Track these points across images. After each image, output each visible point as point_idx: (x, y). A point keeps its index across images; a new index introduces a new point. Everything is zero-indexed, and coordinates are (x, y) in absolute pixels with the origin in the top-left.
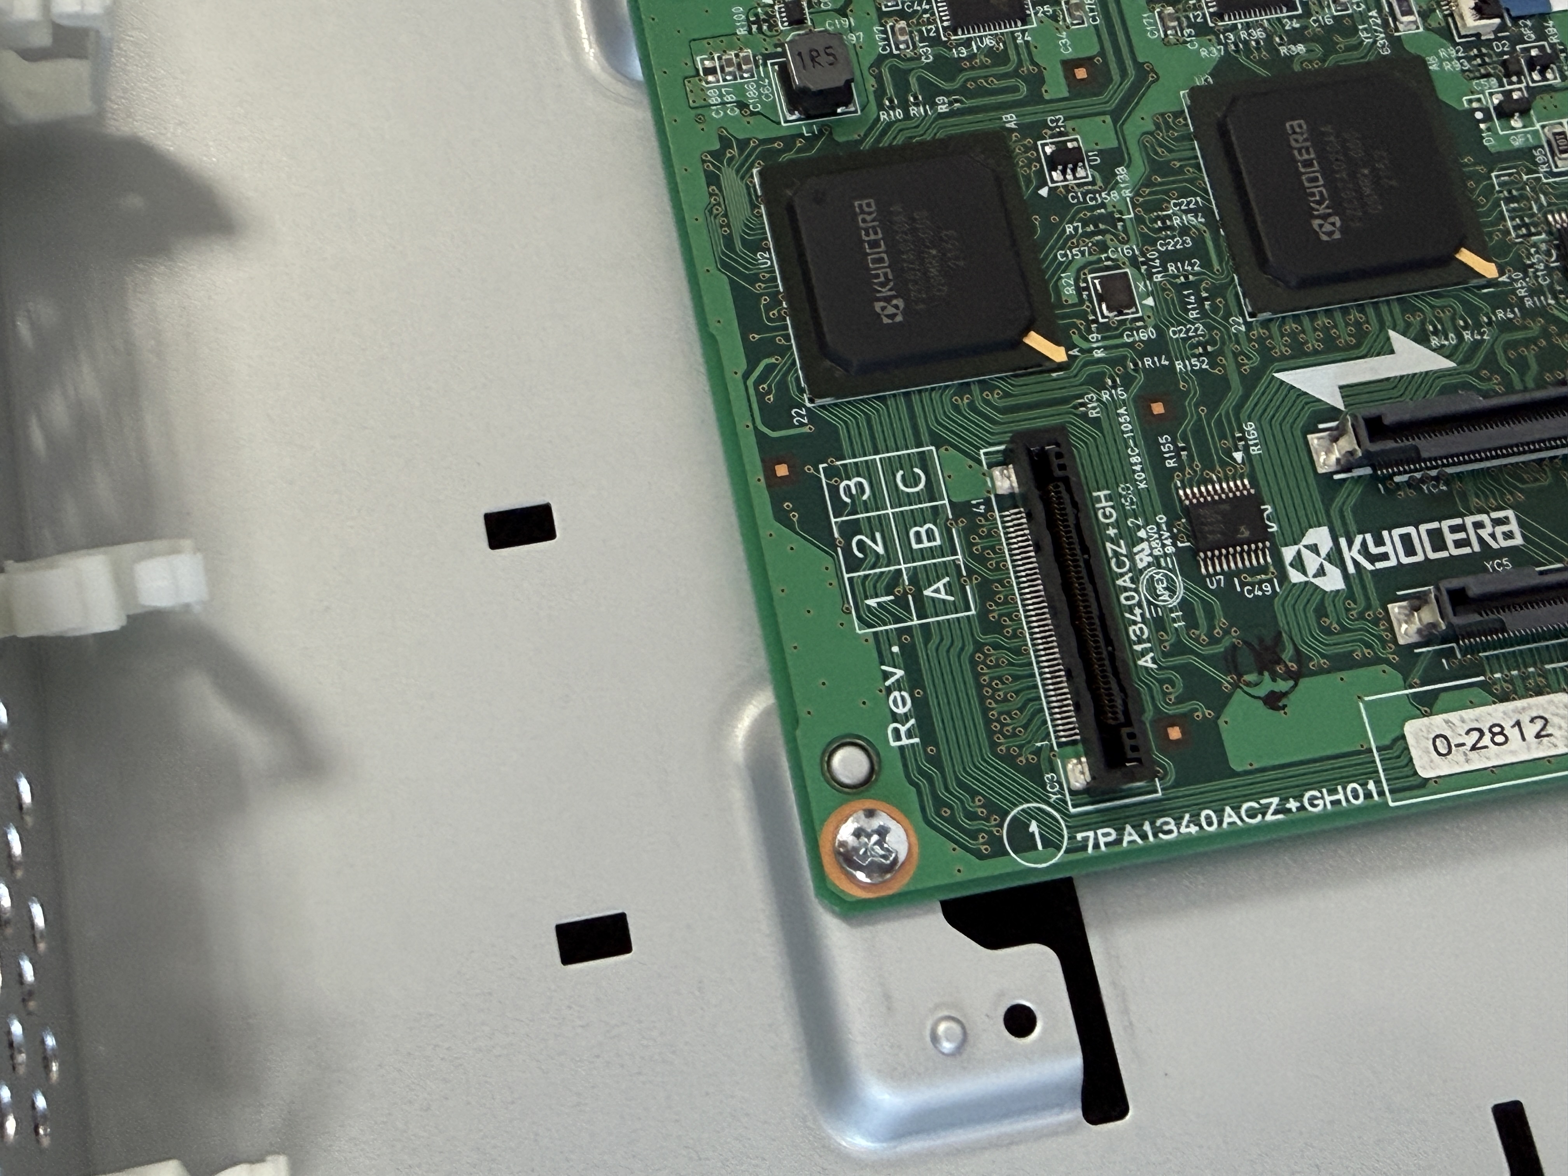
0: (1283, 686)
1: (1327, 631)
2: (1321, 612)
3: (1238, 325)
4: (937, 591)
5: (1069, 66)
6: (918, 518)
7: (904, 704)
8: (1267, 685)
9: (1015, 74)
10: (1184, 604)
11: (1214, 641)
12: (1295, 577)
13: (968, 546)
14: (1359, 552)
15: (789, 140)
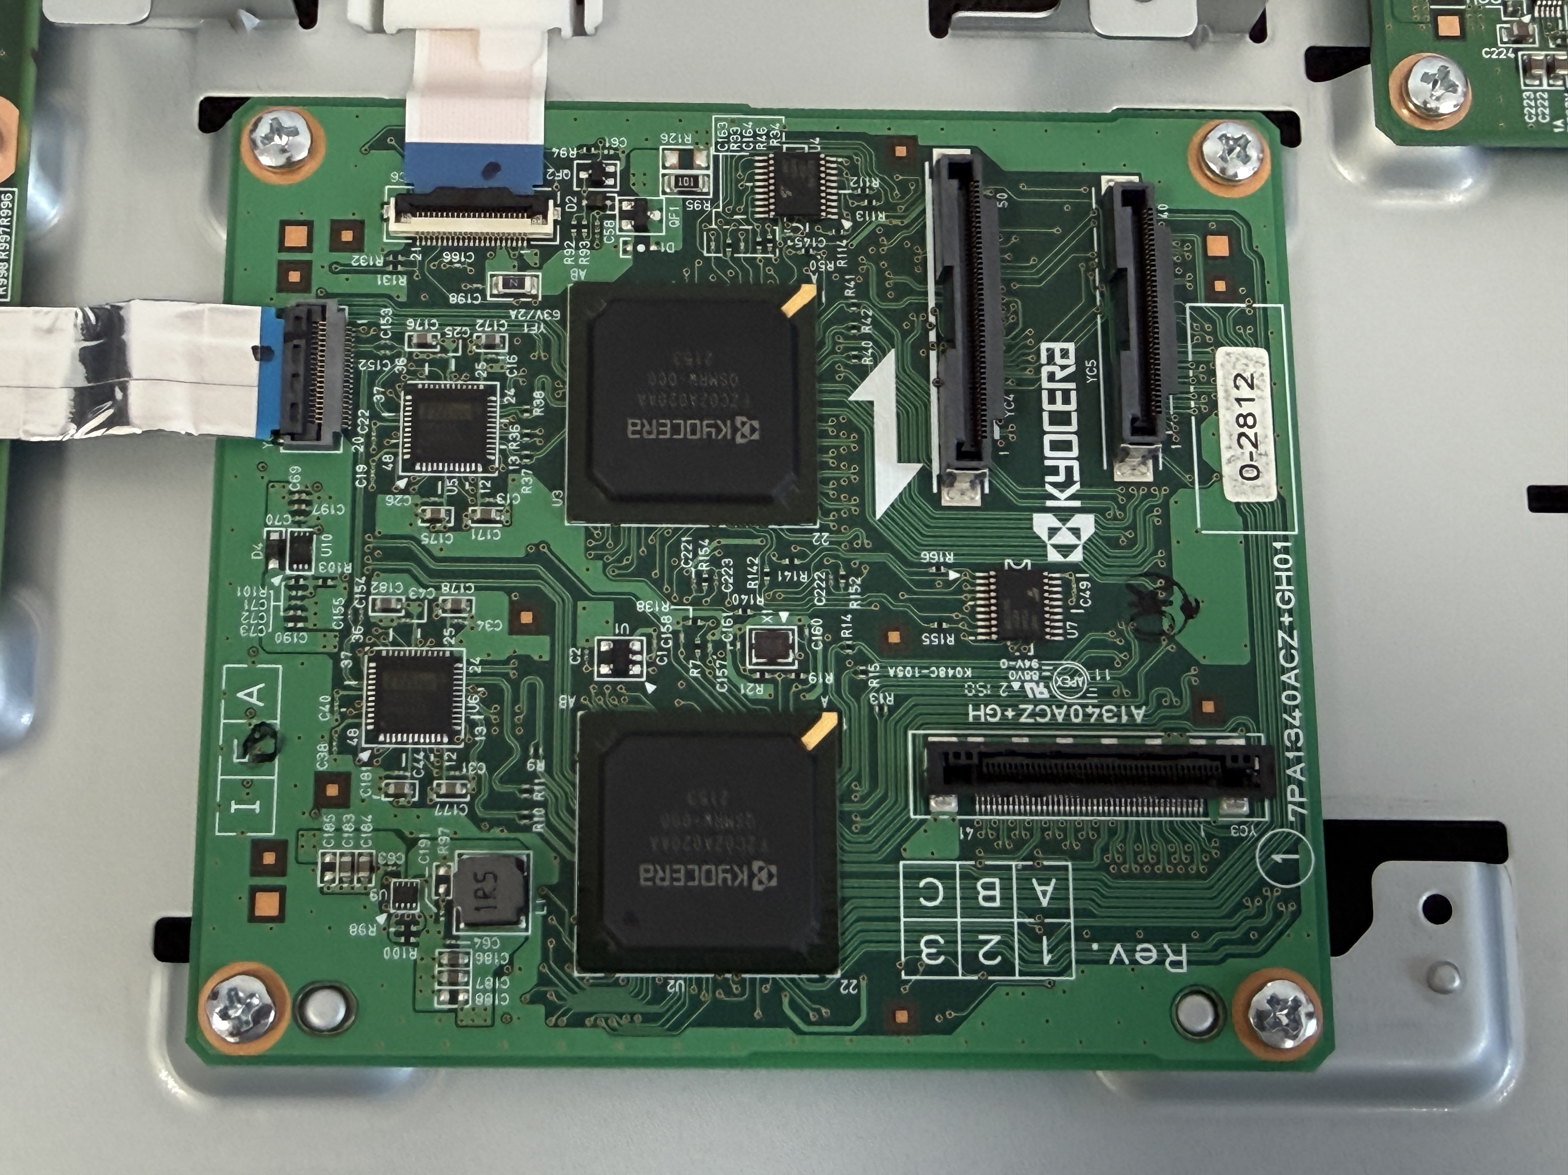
0: (1177, 598)
1: (1132, 543)
2: (1113, 543)
3: (822, 539)
4: (1044, 894)
5: (515, 628)
6: (970, 895)
7: (1149, 950)
8: (1175, 610)
9: (515, 685)
10: (1090, 665)
11: (1127, 648)
12: (1077, 556)
13: (1004, 853)
14: (1062, 491)
15: (548, 931)
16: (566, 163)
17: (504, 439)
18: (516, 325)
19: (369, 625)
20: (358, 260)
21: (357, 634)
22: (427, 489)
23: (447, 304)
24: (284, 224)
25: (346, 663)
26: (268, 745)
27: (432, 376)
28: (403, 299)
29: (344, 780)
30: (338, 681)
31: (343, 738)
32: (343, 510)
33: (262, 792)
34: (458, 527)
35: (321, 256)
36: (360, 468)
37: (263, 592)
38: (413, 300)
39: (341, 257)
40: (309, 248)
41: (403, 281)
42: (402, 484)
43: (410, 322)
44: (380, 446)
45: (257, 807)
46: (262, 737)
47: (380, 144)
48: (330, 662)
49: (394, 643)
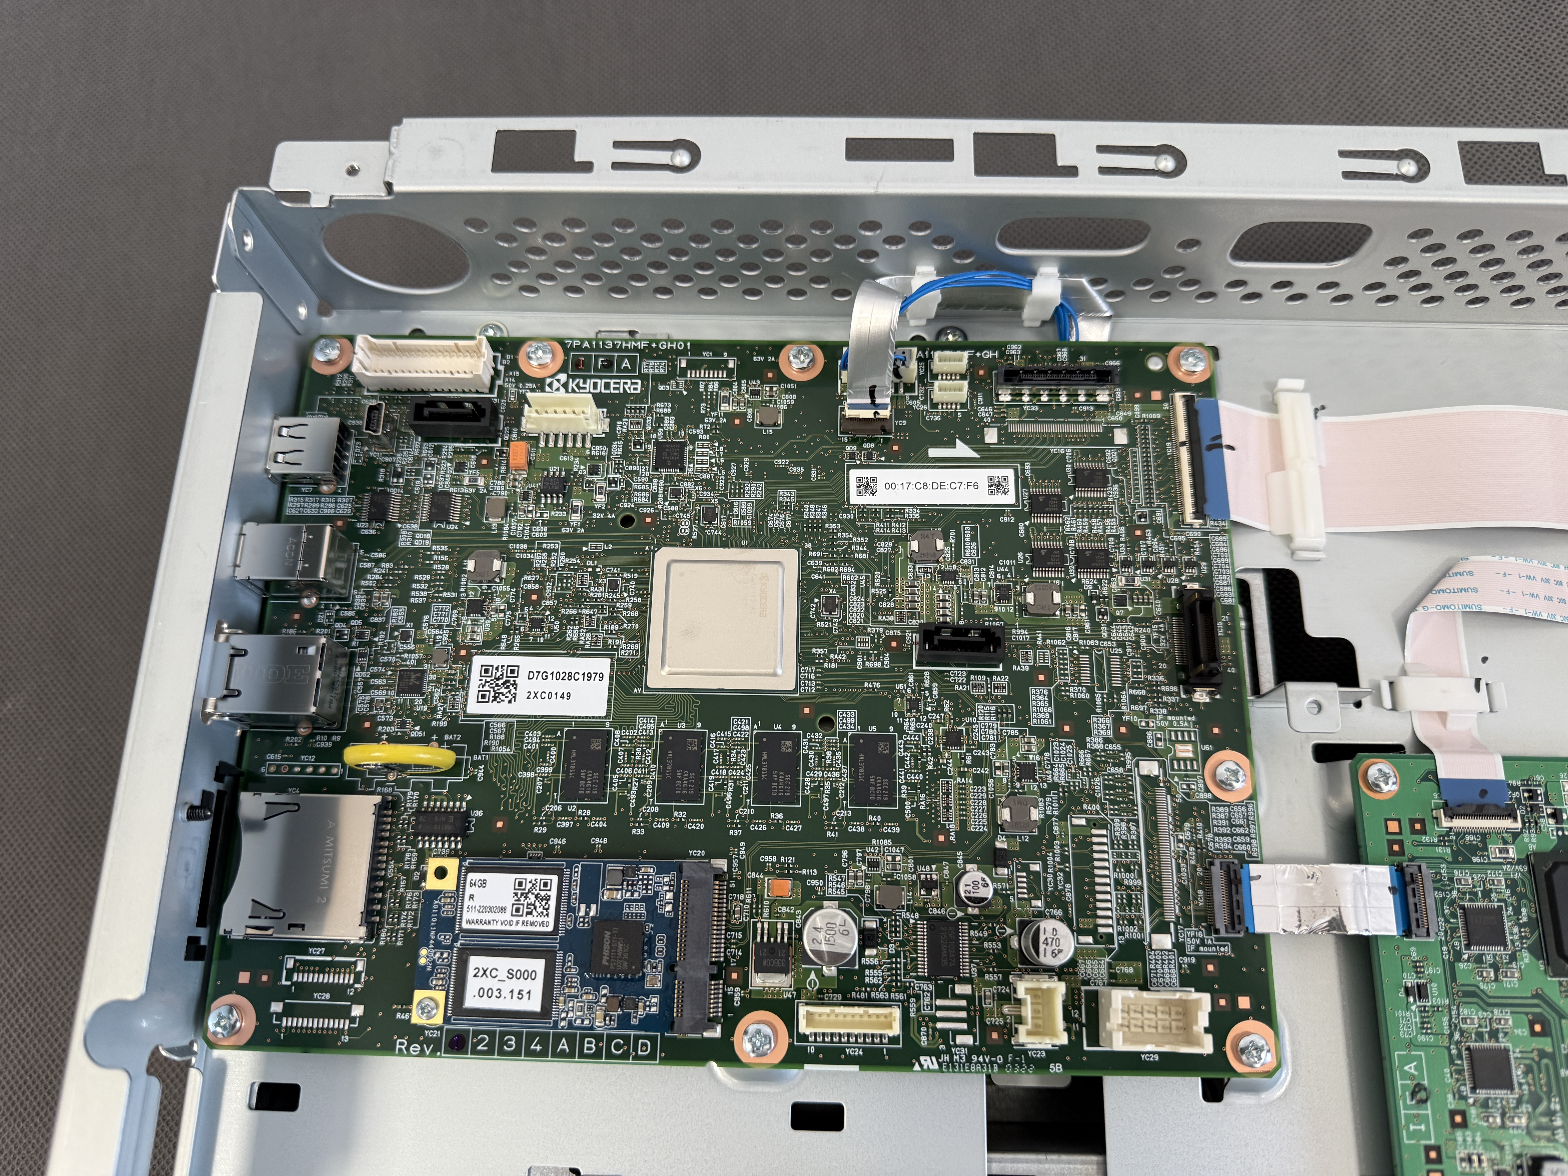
16: (1515, 789)
17: (1511, 934)
18: (1506, 874)
19: (1462, 1032)
20: (1425, 839)
21: (1457, 1036)
22: (1479, 959)
23: (1471, 863)
24: (1386, 820)
25: (1454, 1052)
26: (1422, 1095)
27: (1471, 900)
28: (1450, 859)
29: (1463, 1114)
30: (1452, 1062)
31: (1459, 1091)
32: (1440, 971)
33: (1423, 1119)
34: (1496, 979)
35: (1408, 838)
36: (1445, 948)
37: (1408, 1014)
38: (1455, 861)
39: (1416, 837)
40: (1400, 833)
41: (1449, 850)
42: (1466, 957)
43: (1456, 872)
44: (1452, 938)
45: (1423, 1127)
46: (1420, 1091)
47: (1425, 778)
48: (1446, 1052)
49: (1476, 1041)
